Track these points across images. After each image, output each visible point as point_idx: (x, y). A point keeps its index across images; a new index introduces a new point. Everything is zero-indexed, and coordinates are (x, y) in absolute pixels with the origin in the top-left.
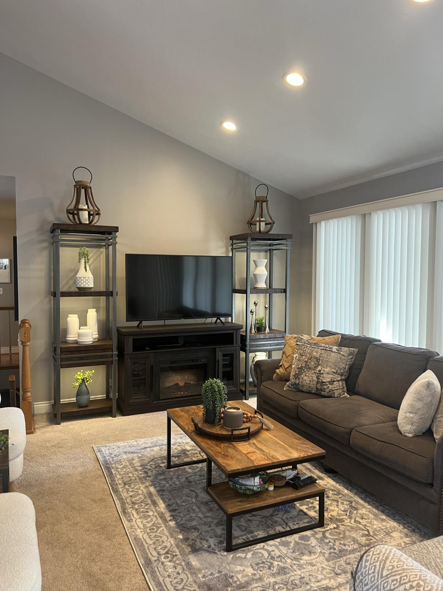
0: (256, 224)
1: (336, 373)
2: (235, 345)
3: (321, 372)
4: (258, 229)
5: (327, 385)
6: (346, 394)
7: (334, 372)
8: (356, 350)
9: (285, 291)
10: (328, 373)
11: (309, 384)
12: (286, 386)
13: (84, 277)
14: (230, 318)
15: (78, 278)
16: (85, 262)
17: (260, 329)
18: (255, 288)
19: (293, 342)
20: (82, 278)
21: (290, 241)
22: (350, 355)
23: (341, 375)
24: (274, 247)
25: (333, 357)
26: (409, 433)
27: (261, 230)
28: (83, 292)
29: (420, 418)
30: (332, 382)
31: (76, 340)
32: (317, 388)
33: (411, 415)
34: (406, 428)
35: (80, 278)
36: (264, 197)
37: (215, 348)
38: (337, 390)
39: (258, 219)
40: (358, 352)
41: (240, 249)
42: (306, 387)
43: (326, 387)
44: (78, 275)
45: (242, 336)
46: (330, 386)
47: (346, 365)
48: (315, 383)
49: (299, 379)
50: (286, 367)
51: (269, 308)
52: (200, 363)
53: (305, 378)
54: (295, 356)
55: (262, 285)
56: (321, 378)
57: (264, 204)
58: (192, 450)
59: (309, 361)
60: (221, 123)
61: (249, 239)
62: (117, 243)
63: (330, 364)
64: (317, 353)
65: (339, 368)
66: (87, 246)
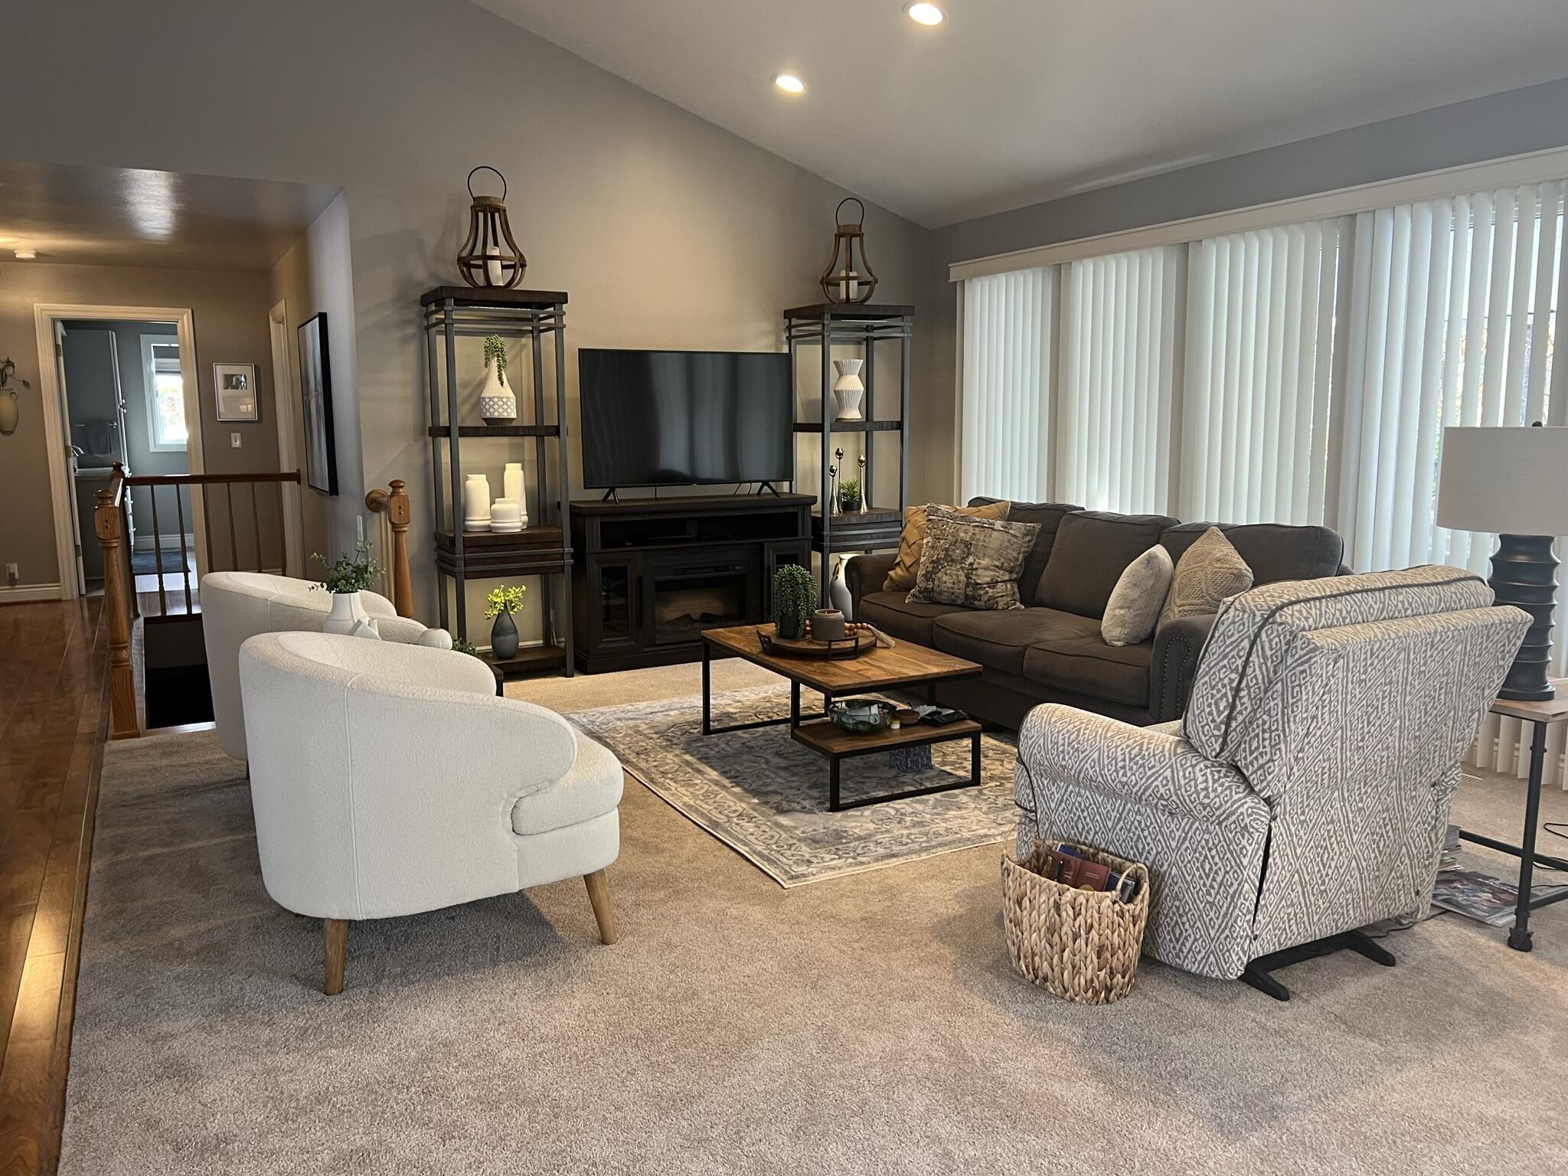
0: (839, 285)
1: (1001, 568)
2: (800, 537)
3: (974, 567)
4: (843, 296)
5: (984, 588)
6: (1018, 603)
7: (997, 567)
8: (1038, 526)
9: (899, 426)
10: (986, 569)
11: (953, 588)
12: (909, 596)
13: (499, 398)
14: (786, 484)
15: (487, 400)
16: (499, 367)
17: (849, 505)
18: (839, 420)
19: (921, 519)
20: (496, 400)
21: (909, 320)
22: (1026, 535)
23: (1011, 572)
24: (876, 334)
25: (996, 539)
26: (1117, 641)
27: (851, 297)
28: (496, 428)
29: (1135, 616)
30: (993, 584)
31: (489, 526)
32: (966, 595)
33: (1122, 612)
34: (1114, 633)
35: (491, 399)
36: (855, 225)
37: (762, 544)
38: (1002, 596)
39: (843, 274)
40: (1041, 530)
41: (806, 338)
42: (946, 594)
43: (982, 592)
44: (486, 394)
45: (815, 519)
46: (990, 591)
47: (1019, 554)
48: (962, 585)
49: (933, 580)
50: (908, 565)
51: (867, 464)
52: (731, 573)
53: (945, 578)
54: (925, 541)
55: (854, 414)
56: (973, 577)
57: (856, 241)
58: (740, 712)
59: (953, 547)
60: (773, 78)
61: (827, 316)
62: (565, 326)
63: (991, 552)
64: (966, 533)
65: (1006, 559)
66: (502, 333)
